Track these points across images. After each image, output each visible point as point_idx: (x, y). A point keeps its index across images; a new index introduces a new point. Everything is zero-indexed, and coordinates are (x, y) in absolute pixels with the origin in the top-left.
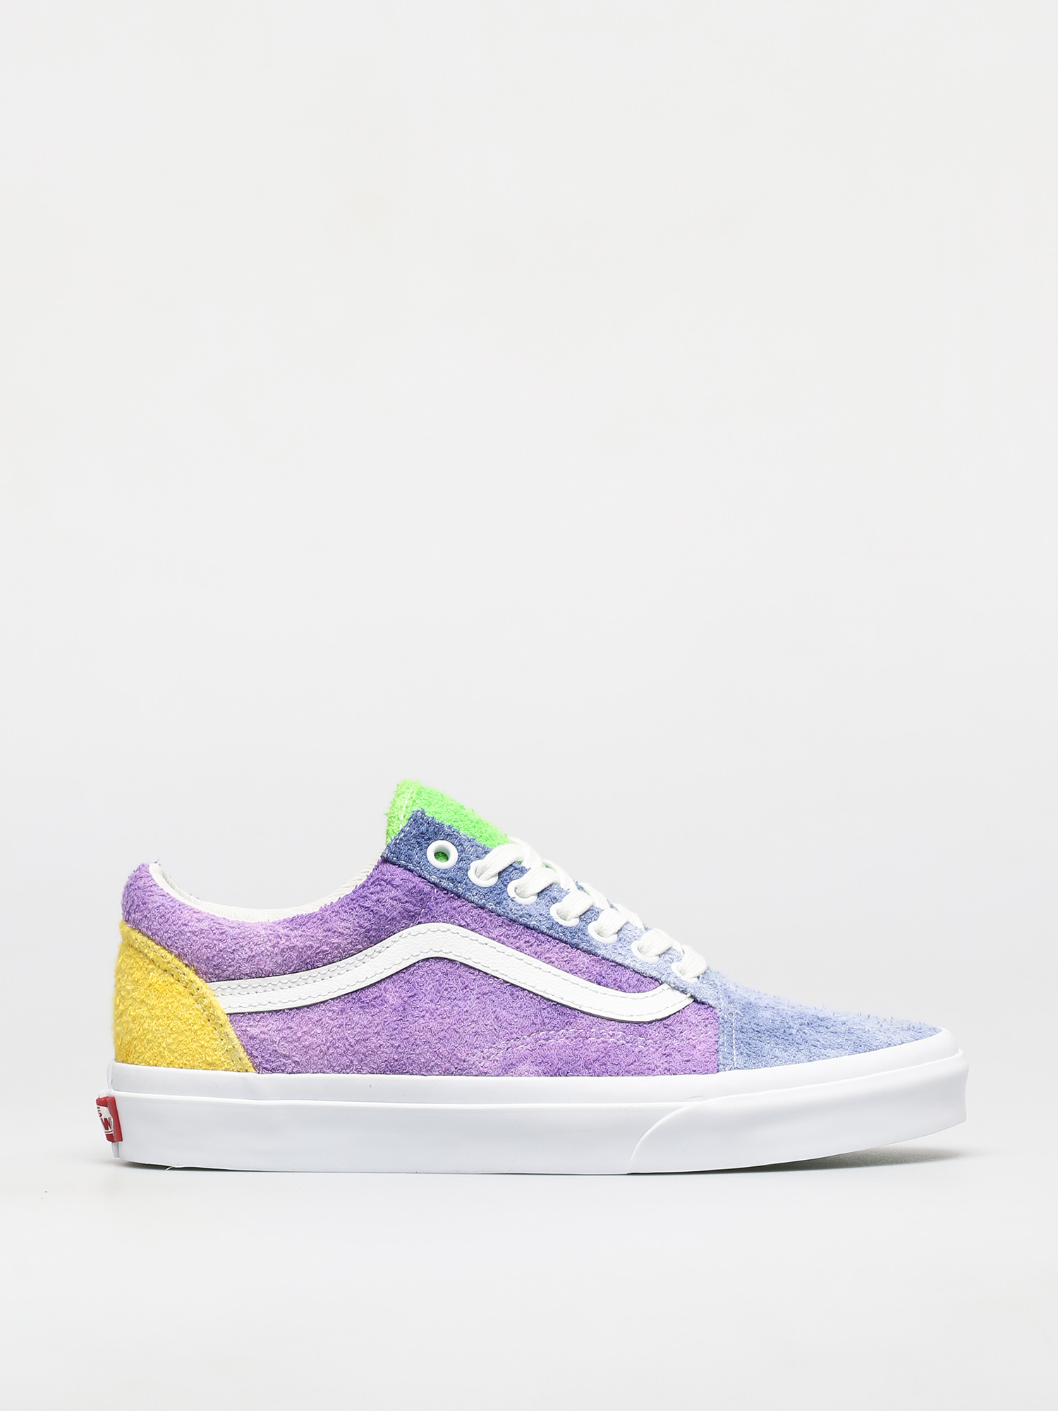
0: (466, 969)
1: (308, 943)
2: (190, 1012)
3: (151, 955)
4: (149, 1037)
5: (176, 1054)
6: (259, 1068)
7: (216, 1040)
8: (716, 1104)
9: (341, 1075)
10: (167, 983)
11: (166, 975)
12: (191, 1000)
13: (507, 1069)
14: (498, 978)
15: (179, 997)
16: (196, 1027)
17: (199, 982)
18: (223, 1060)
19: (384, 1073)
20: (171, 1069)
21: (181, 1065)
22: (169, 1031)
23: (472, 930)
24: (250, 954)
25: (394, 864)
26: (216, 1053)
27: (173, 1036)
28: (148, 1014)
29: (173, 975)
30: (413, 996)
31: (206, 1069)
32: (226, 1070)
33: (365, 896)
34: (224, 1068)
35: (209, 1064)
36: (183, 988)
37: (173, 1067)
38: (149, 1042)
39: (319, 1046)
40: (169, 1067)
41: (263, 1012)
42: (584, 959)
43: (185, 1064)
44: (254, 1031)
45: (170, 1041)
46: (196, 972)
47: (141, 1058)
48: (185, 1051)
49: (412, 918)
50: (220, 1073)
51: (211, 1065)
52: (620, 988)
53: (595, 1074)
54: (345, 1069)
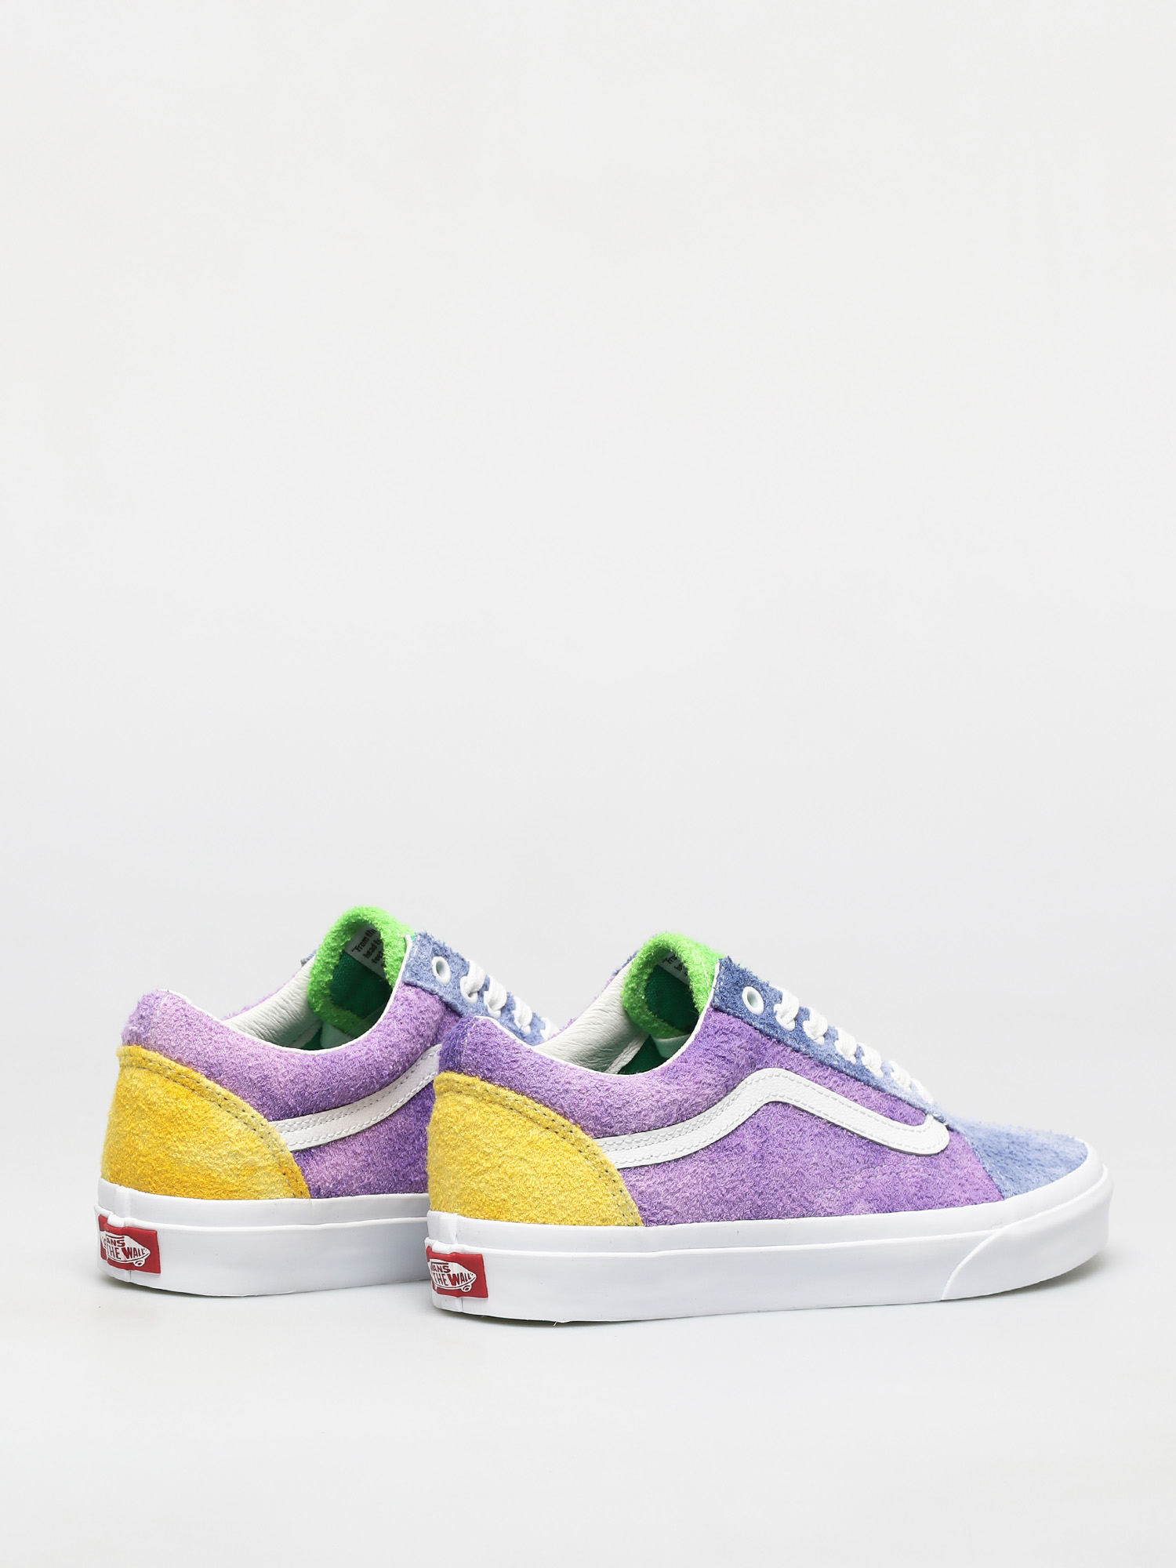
0: (796, 1111)
1: (685, 1097)
2: (581, 1169)
3: (532, 1113)
4: (537, 1194)
5: (569, 1212)
6: (648, 1222)
7: (608, 1196)
8: (1015, 1229)
9: (713, 1223)
10: (551, 1140)
11: (549, 1132)
12: (579, 1158)
13: (847, 1209)
14: (822, 1119)
15: (567, 1155)
16: (589, 1184)
17: (588, 1139)
18: (616, 1215)
19: (749, 1219)
20: (562, 1227)
21: (574, 1222)
22: (560, 1189)
23: (796, 1073)
24: (636, 1109)
25: (723, 1012)
26: (609, 1209)
27: (566, 1194)
28: (533, 1172)
29: (557, 1133)
30: (765, 1141)
31: (599, 1225)
32: (619, 1225)
33: (718, 1046)
34: (616, 1223)
35: (603, 1220)
36: (570, 1146)
37: (565, 1224)
38: (535, 1199)
39: (696, 1196)
40: (560, 1224)
41: (647, 1166)
42: (875, 1095)
43: (579, 1221)
44: (642, 1186)
45: (561, 1198)
46: (583, 1129)
47: (524, 1215)
48: (578, 1208)
49: (753, 1065)
50: (612, 1228)
51: (605, 1221)
52: (906, 1122)
53: (917, 1208)
54: (719, 1217)
